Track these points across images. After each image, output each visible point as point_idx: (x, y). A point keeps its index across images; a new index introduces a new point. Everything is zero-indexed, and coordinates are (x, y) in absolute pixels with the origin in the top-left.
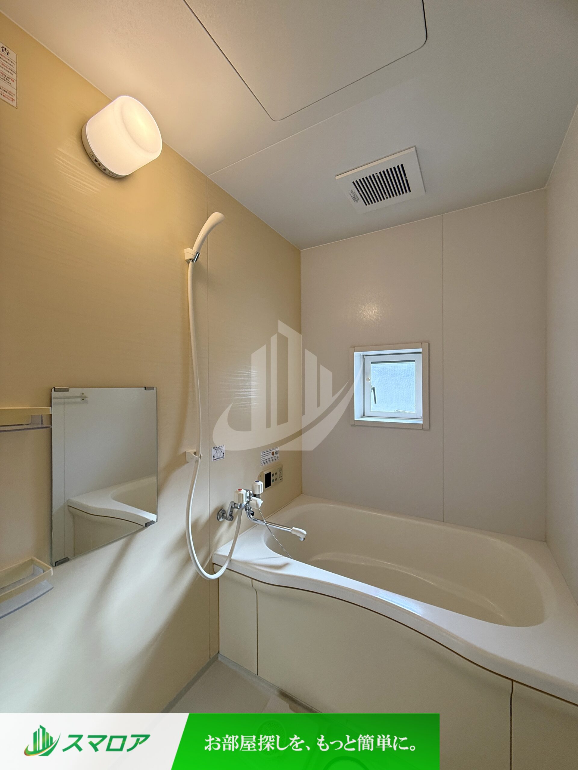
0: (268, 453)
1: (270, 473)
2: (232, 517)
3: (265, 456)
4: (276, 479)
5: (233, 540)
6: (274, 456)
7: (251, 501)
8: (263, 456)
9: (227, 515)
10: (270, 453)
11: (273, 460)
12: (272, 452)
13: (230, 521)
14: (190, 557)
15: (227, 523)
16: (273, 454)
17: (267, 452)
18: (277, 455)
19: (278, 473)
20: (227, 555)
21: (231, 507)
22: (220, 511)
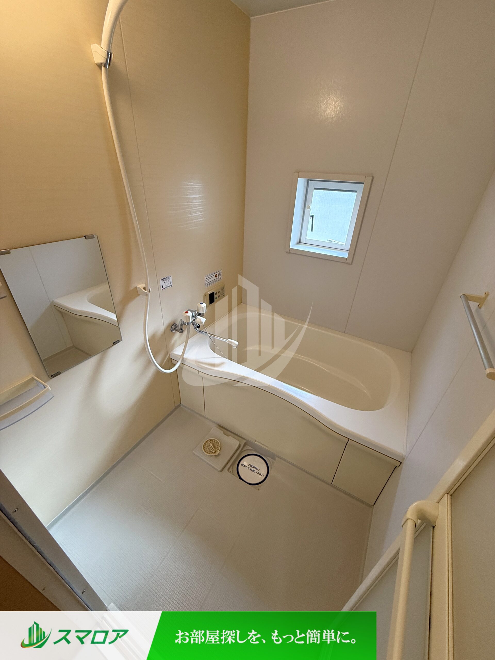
0: (212, 276)
1: (214, 293)
2: (182, 331)
3: (209, 279)
4: (219, 296)
5: (185, 343)
6: (217, 277)
7: (196, 319)
8: (207, 279)
9: (178, 328)
10: (213, 276)
11: (216, 281)
12: (216, 275)
13: (181, 333)
14: (150, 361)
15: (178, 334)
16: (217, 276)
17: (210, 275)
18: (220, 277)
19: (221, 291)
20: (181, 355)
21: (181, 323)
22: (173, 325)
